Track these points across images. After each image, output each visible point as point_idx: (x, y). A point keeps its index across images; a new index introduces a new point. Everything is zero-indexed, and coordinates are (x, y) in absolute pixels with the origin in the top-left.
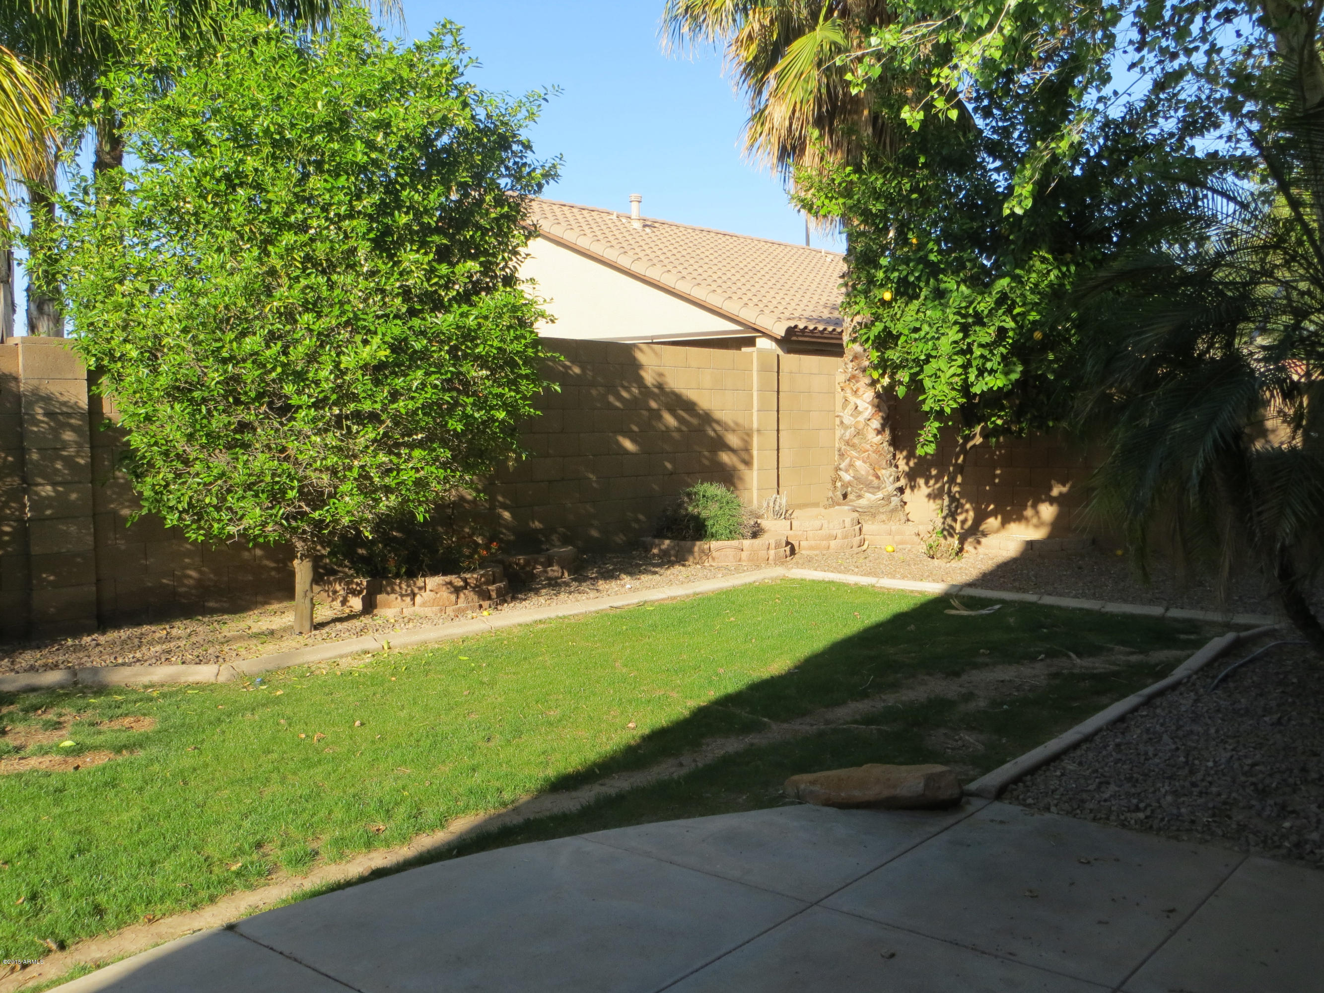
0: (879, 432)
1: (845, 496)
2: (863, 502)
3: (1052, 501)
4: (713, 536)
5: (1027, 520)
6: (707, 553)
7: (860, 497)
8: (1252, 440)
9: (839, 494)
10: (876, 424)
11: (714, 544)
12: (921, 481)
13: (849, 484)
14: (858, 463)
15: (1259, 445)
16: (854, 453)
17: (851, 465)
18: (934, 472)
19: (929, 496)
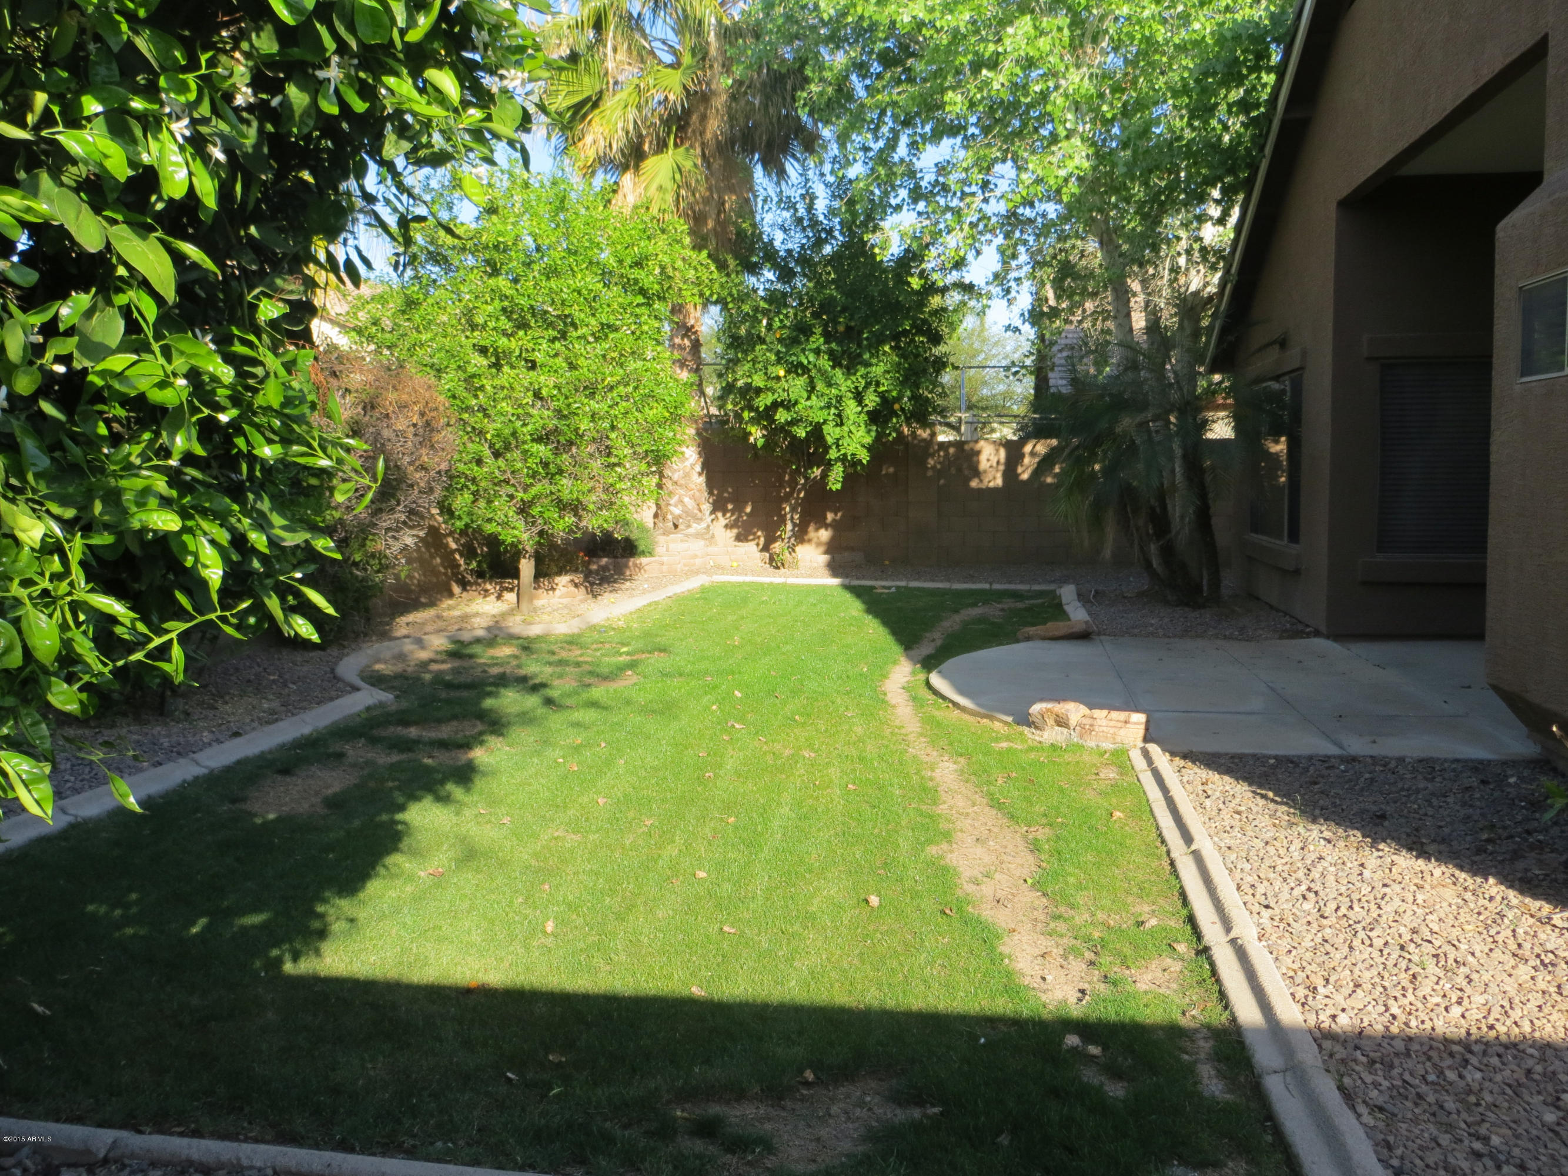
0: (700, 474)
1: (676, 526)
2: (691, 531)
3: (827, 526)
4: (643, 553)
5: (809, 541)
6: (640, 567)
7: (689, 526)
8: (970, 479)
9: (670, 524)
10: (698, 468)
11: (644, 560)
12: (720, 515)
13: (680, 516)
14: (686, 500)
15: (974, 484)
16: (682, 492)
17: (681, 501)
18: (730, 507)
19: (726, 526)
